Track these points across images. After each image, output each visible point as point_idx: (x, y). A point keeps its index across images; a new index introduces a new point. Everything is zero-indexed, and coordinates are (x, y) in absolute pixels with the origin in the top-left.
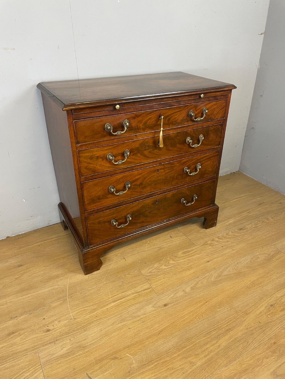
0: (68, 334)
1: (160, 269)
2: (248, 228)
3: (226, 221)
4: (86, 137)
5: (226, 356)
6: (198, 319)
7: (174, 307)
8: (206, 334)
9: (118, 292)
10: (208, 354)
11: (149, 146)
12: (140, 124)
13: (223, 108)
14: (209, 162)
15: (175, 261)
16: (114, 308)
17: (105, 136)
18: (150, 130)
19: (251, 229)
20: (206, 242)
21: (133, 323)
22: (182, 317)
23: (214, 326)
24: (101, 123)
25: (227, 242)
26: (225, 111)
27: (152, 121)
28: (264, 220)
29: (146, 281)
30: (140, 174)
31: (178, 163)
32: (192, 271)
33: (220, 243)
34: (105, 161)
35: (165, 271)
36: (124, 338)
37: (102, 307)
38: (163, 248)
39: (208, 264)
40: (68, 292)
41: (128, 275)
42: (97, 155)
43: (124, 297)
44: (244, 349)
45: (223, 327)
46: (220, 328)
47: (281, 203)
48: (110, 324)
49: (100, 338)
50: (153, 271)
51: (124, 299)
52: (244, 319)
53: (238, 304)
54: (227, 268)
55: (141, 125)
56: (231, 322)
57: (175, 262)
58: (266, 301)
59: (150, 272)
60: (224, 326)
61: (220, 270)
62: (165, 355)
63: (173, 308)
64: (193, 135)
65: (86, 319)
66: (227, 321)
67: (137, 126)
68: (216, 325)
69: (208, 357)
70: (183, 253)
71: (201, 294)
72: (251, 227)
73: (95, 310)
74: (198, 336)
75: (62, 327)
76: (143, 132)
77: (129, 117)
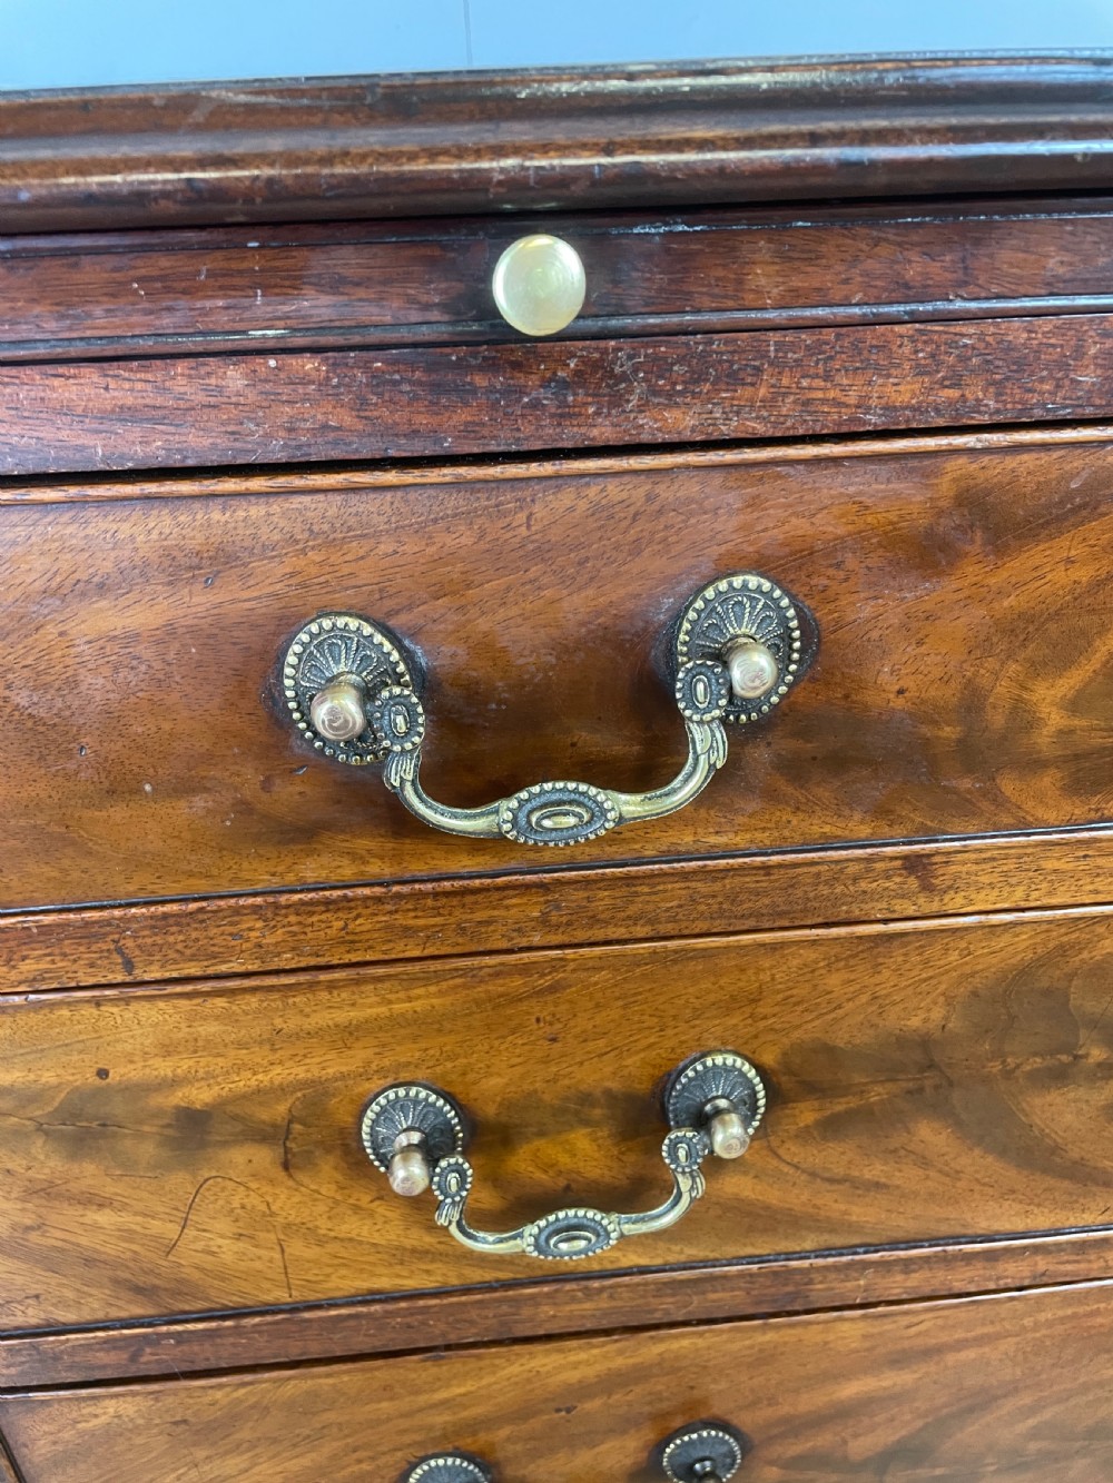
12: (1037, 669)
17: (302, 834)
34: (326, 1177)
42: (179, 1098)
55: (1049, 703)
67: (972, 703)
76: (1079, 811)
77: (799, 526)
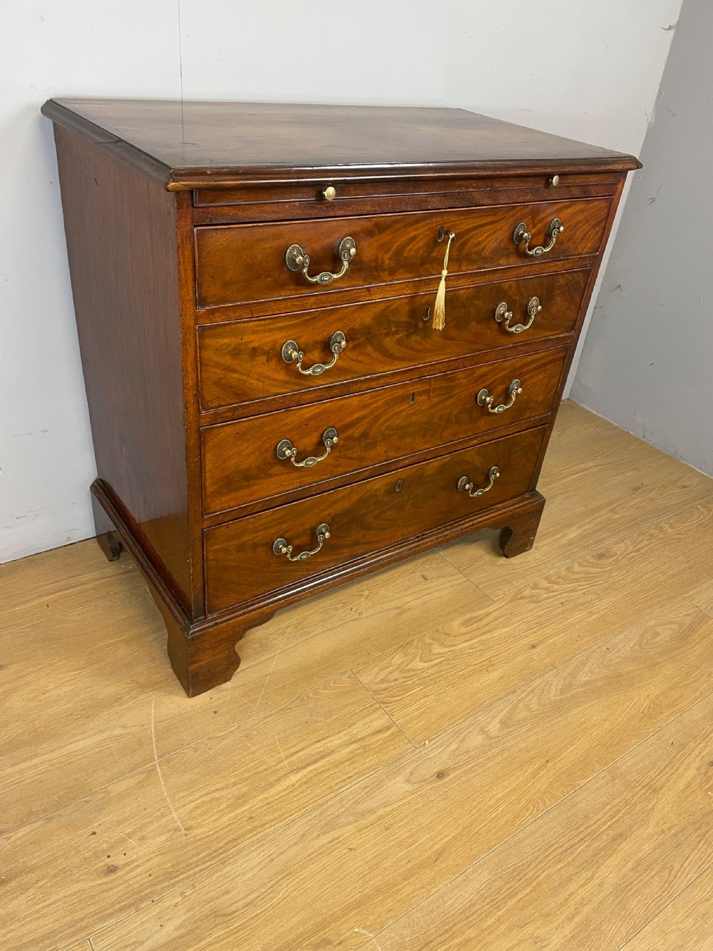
0: (173, 878)
1: (409, 671)
2: (619, 553)
3: (561, 534)
4: (227, 284)
5: (623, 913)
6: (533, 810)
7: (463, 779)
8: (562, 853)
9: (303, 740)
10: (577, 912)
11: (398, 324)
12: (386, 252)
13: (597, 224)
14: (541, 377)
15: (445, 647)
16: (300, 791)
17: (282, 286)
18: (409, 276)
19: (626, 555)
20: (519, 592)
21: (360, 831)
22: (491, 806)
23: (578, 828)
24: (276, 243)
25: (571, 591)
26: (601, 232)
27: (416, 249)
28: (652, 531)
29: (378, 706)
30: (364, 407)
31: (465, 378)
32: (495, 675)
33: (553, 594)
34: (273, 363)
35: (425, 677)
36: (339, 881)
37: (265, 789)
38: (409, 609)
39: (534, 654)
40: (157, 747)
41: (323, 689)
42: (253, 345)
43: (322, 754)
44: (663, 890)
45: (601, 830)
46: (595, 833)
47: (685, 487)
48: (295, 840)
49: (272, 883)
50: (392, 677)
51: (323, 761)
52: (651, 805)
53: (628, 764)
54: (584, 664)
55: (386, 259)
56: (620, 815)
57: (447, 649)
58: (697, 752)
59: (383, 681)
60: (604, 828)
61: (569, 670)
62: (463, 924)
63: (463, 783)
64: (514, 298)
65: (222, 829)
66: (609, 814)
67: (376, 259)
68: (582, 825)
69: (577, 919)
70: (465, 623)
71: (531, 739)
72: (625, 551)
73: (243, 798)
74: (541, 862)
75: (152, 856)
76: (391, 278)
77: (355, 229)
